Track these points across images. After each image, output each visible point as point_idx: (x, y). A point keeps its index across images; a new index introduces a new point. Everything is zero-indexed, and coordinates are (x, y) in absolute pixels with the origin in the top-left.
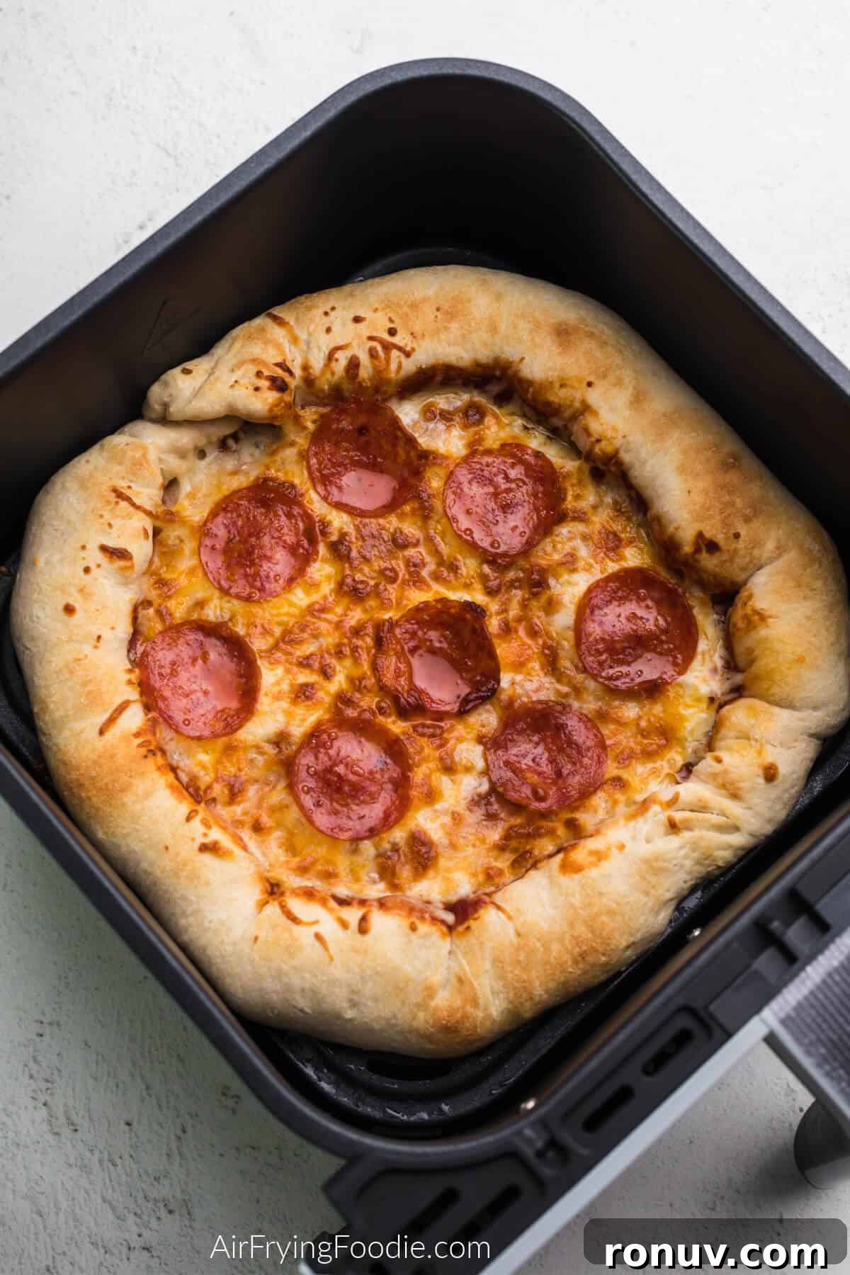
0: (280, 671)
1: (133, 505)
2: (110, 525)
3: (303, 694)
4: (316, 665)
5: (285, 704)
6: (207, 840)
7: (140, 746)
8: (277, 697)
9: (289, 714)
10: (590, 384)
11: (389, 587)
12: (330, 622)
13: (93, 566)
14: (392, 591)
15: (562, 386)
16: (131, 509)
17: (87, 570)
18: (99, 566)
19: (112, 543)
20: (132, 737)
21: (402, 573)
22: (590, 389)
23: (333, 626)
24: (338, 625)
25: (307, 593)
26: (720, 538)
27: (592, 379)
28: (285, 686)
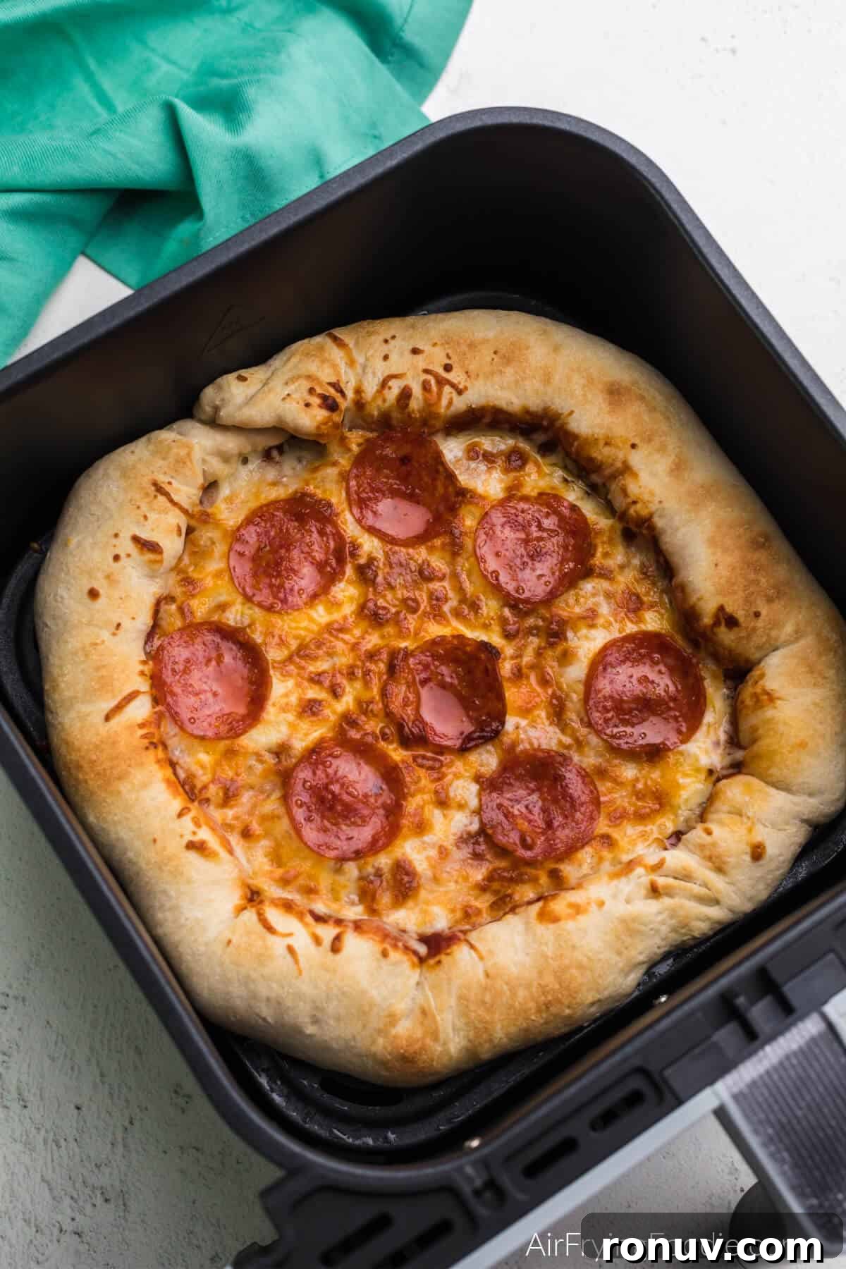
0: (290, 683)
1: (171, 501)
2: (146, 517)
3: (310, 709)
4: (327, 683)
5: (291, 717)
6: (196, 839)
7: (144, 736)
8: (284, 709)
9: (292, 726)
10: (633, 446)
11: (409, 616)
12: (346, 642)
13: (123, 555)
14: (412, 621)
15: (607, 444)
16: (169, 505)
17: (116, 558)
18: (129, 555)
19: (145, 535)
20: (137, 727)
21: (424, 605)
22: (633, 451)
23: (349, 646)
24: (354, 647)
25: (329, 612)
26: (740, 615)
27: (637, 441)
28: (293, 699)
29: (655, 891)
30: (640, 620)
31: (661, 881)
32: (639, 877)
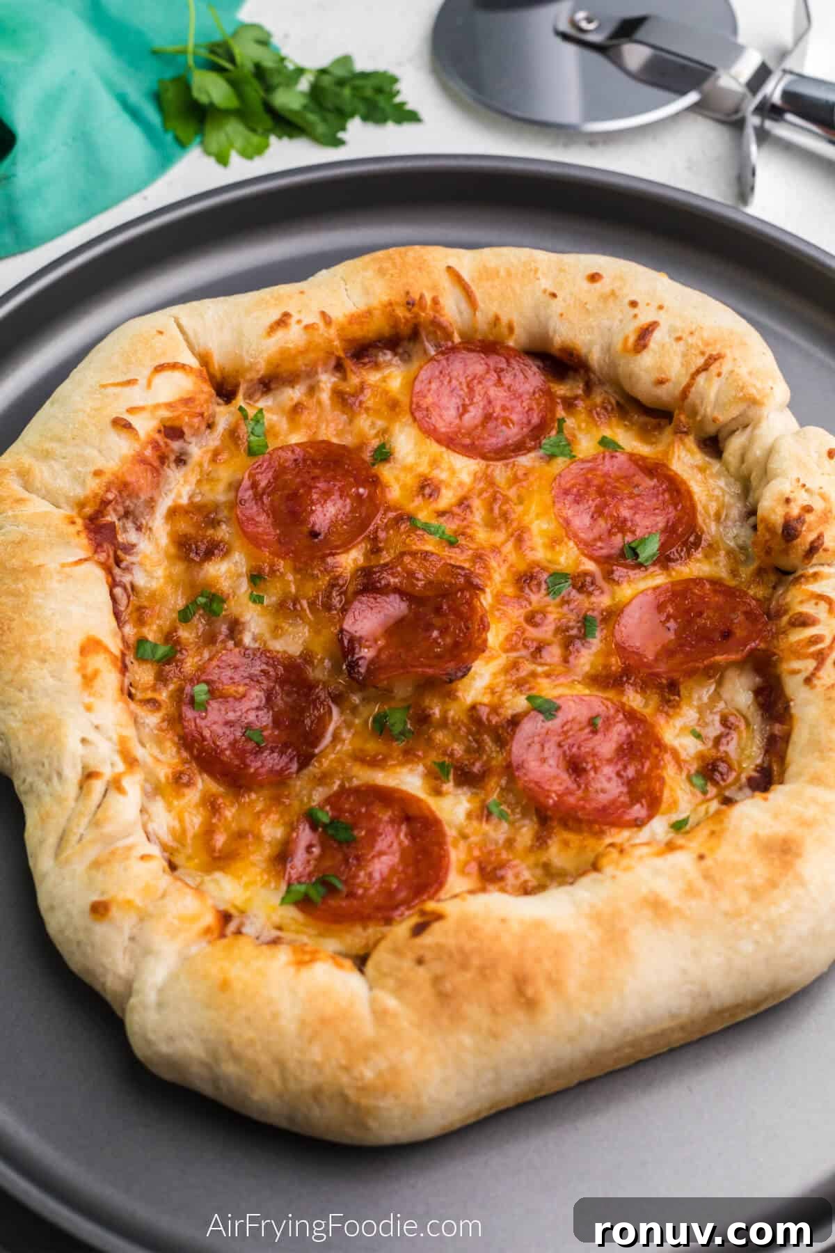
0: (466, 478)
1: (698, 372)
2: (679, 339)
3: (427, 487)
4: (456, 510)
5: (423, 468)
6: (293, 321)
7: (422, 297)
8: (434, 463)
9: (408, 469)
11: (522, 612)
12: (503, 544)
13: (636, 311)
14: (517, 613)
15: (713, 833)
16: (693, 369)
17: (634, 304)
18: (635, 316)
19: (657, 336)
20: (435, 294)
21: (532, 632)
22: (695, 856)
23: (498, 545)
24: (496, 549)
25: (543, 533)
28: (443, 475)
29: (89, 775)
30: (463, 872)
31: (98, 786)
32: (112, 765)
